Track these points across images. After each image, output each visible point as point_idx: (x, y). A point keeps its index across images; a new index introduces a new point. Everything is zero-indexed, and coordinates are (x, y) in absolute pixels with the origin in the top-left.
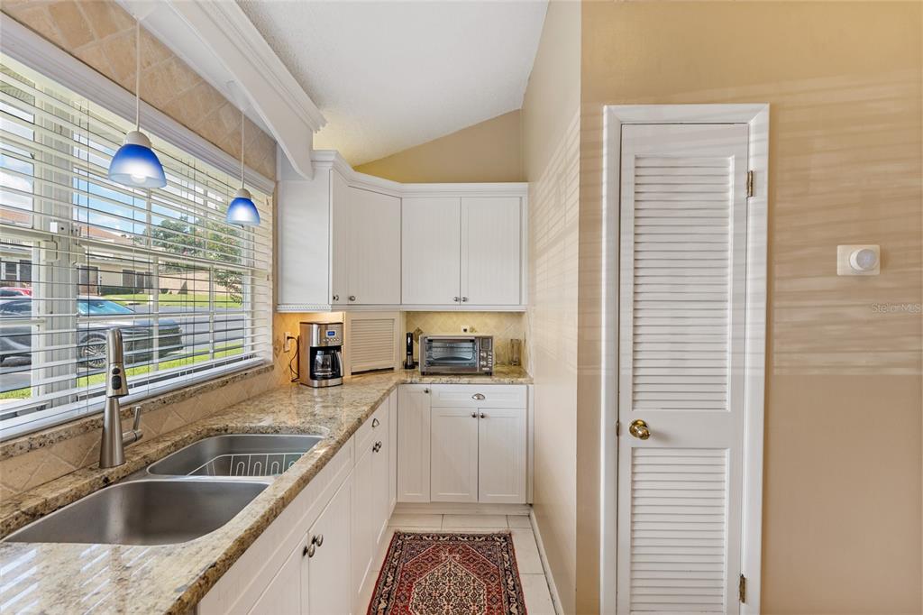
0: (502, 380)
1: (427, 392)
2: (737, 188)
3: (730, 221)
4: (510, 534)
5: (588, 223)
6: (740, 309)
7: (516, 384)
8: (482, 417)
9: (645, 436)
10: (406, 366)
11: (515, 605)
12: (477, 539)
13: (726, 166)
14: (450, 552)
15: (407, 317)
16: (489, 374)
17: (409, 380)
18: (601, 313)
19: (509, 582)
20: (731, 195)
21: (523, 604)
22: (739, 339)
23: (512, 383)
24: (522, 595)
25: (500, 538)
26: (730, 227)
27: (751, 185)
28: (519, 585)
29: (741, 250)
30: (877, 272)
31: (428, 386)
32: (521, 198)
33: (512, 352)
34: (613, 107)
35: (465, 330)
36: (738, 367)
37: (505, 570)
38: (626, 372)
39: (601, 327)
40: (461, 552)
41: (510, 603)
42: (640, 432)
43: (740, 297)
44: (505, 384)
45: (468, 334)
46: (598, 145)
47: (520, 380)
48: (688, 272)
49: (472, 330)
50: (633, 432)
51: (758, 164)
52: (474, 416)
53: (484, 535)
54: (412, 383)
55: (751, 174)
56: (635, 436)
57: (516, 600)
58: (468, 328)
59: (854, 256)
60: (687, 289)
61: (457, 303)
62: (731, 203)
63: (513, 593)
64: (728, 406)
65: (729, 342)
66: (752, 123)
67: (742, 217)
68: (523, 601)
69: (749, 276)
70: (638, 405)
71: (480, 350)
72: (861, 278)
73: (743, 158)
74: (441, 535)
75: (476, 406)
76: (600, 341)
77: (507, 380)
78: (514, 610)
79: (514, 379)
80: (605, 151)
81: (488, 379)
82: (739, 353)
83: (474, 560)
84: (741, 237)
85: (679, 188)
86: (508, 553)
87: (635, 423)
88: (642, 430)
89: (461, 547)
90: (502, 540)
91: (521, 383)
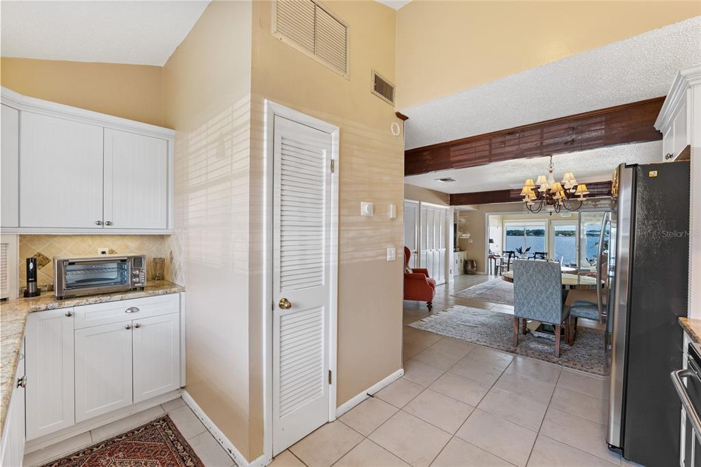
0: (157, 292)
1: (69, 315)
2: (327, 167)
3: (324, 183)
4: (167, 416)
5: (255, 173)
6: (328, 231)
7: (169, 293)
8: (137, 327)
9: (289, 307)
10: (26, 294)
11: (189, 460)
12: (136, 432)
13: (322, 154)
14: (110, 455)
15: (21, 241)
16: (142, 289)
17: (43, 307)
18: (262, 233)
19: (178, 448)
20: (324, 170)
21: (195, 456)
22: (328, 247)
23: (167, 293)
24: (193, 451)
25: (159, 422)
26: (324, 187)
27: (332, 166)
28: (188, 446)
29: (328, 200)
30: (372, 215)
31: (71, 310)
32: (168, 141)
33: (155, 270)
34: (271, 102)
35: (103, 253)
36: (327, 262)
37: (172, 442)
38: (277, 270)
39: (262, 242)
40: (122, 450)
41: (184, 461)
42: (286, 305)
43: (328, 225)
44: (159, 295)
45: (107, 255)
46: (261, 123)
47: (173, 289)
48: (308, 210)
49: (112, 252)
50: (281, 306)
51: (335, 156)
52: (128, 328)
53: (143, 426)
54: (47, 309)
55: (332, 161)
56: (283, 308)
57: (189, 456)
58: (106, 250)
59: (366, 206)
60: (308, 219)
61: (101, 226)
62: (324, 175)
63: (185, 453)
64: (323, 283)
65: (324, 248)
66: (333, 134)
67: (328, 183)
68: (195, 454)
69: (332, 214)
70: (283, 289)
71: (132, 269)
72: (368, 217)
73: (329, 152)
74: (94, 446)
75: (131, 318)
76: (262, 251)
77: (161, 291)
78: (189, 463)
79: (168, 290)
80: (265, 128)
81: (142, 294)
82: (328, 254)
83: (139, 449)
84: (328, 192)
85: (304, 162)
86: (170, 429)
87: (281, 301)
88: (285, 304)
89: (121, 446)
90: (161, 422)
91: (175, 292)
